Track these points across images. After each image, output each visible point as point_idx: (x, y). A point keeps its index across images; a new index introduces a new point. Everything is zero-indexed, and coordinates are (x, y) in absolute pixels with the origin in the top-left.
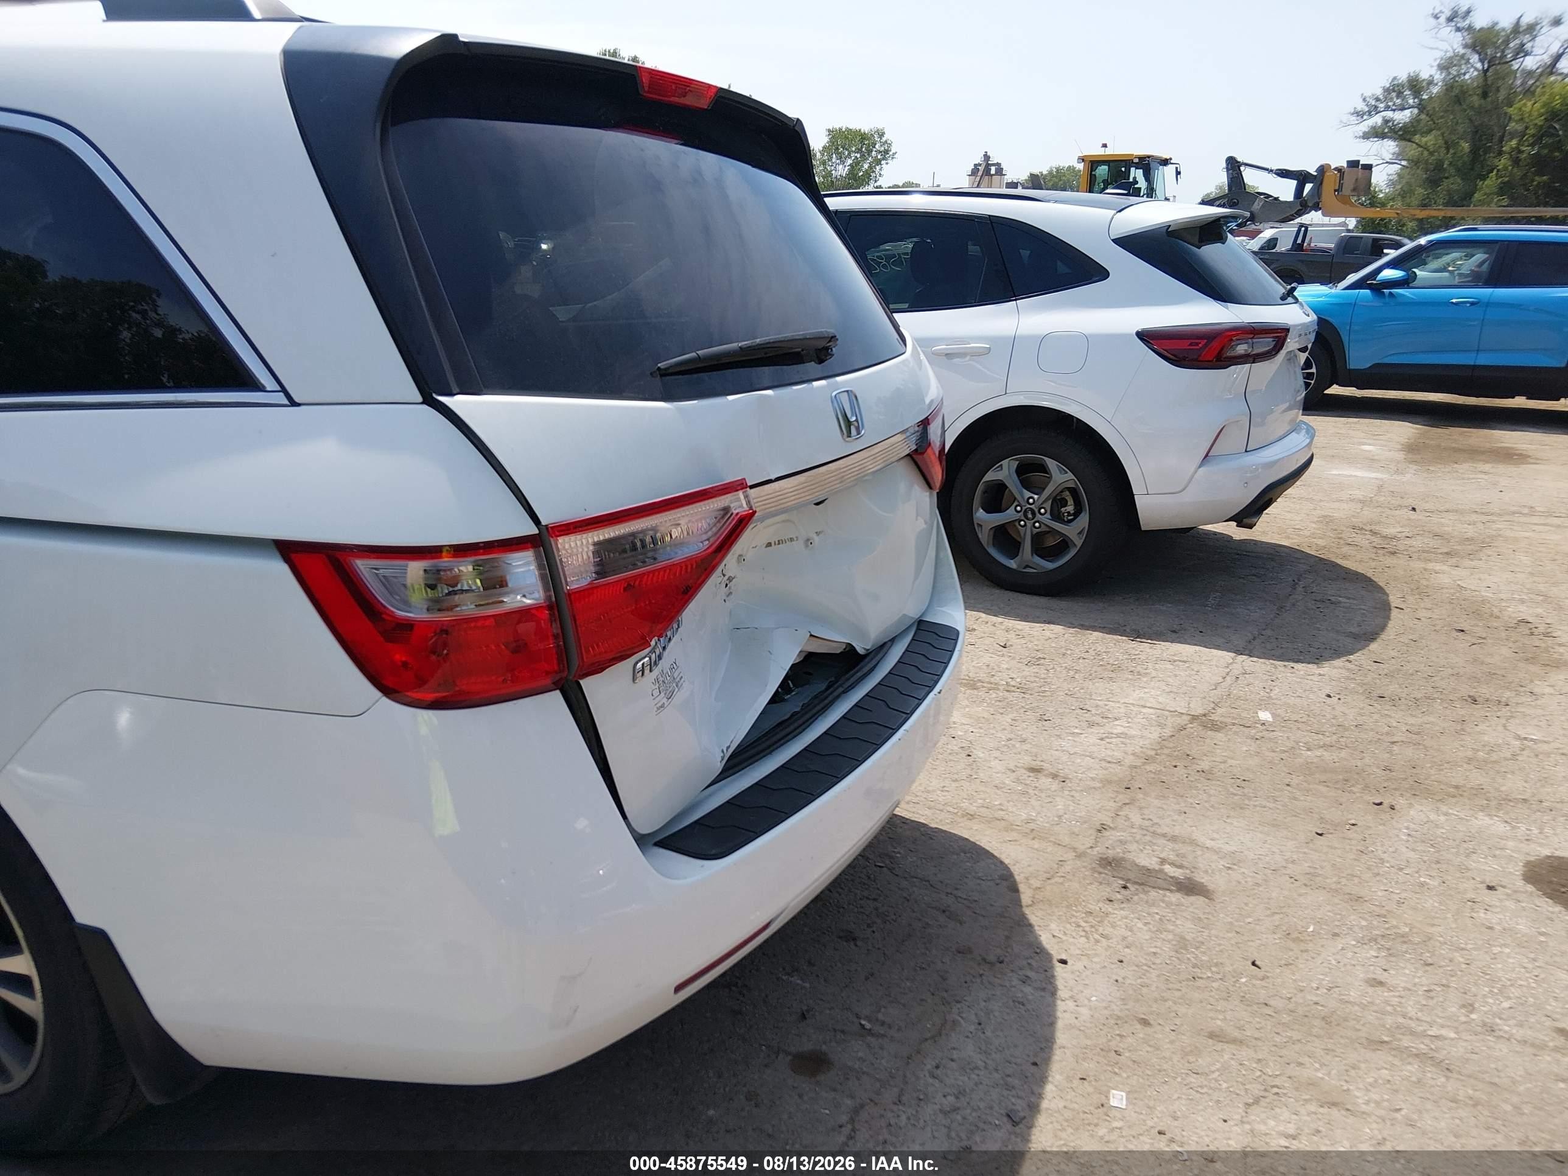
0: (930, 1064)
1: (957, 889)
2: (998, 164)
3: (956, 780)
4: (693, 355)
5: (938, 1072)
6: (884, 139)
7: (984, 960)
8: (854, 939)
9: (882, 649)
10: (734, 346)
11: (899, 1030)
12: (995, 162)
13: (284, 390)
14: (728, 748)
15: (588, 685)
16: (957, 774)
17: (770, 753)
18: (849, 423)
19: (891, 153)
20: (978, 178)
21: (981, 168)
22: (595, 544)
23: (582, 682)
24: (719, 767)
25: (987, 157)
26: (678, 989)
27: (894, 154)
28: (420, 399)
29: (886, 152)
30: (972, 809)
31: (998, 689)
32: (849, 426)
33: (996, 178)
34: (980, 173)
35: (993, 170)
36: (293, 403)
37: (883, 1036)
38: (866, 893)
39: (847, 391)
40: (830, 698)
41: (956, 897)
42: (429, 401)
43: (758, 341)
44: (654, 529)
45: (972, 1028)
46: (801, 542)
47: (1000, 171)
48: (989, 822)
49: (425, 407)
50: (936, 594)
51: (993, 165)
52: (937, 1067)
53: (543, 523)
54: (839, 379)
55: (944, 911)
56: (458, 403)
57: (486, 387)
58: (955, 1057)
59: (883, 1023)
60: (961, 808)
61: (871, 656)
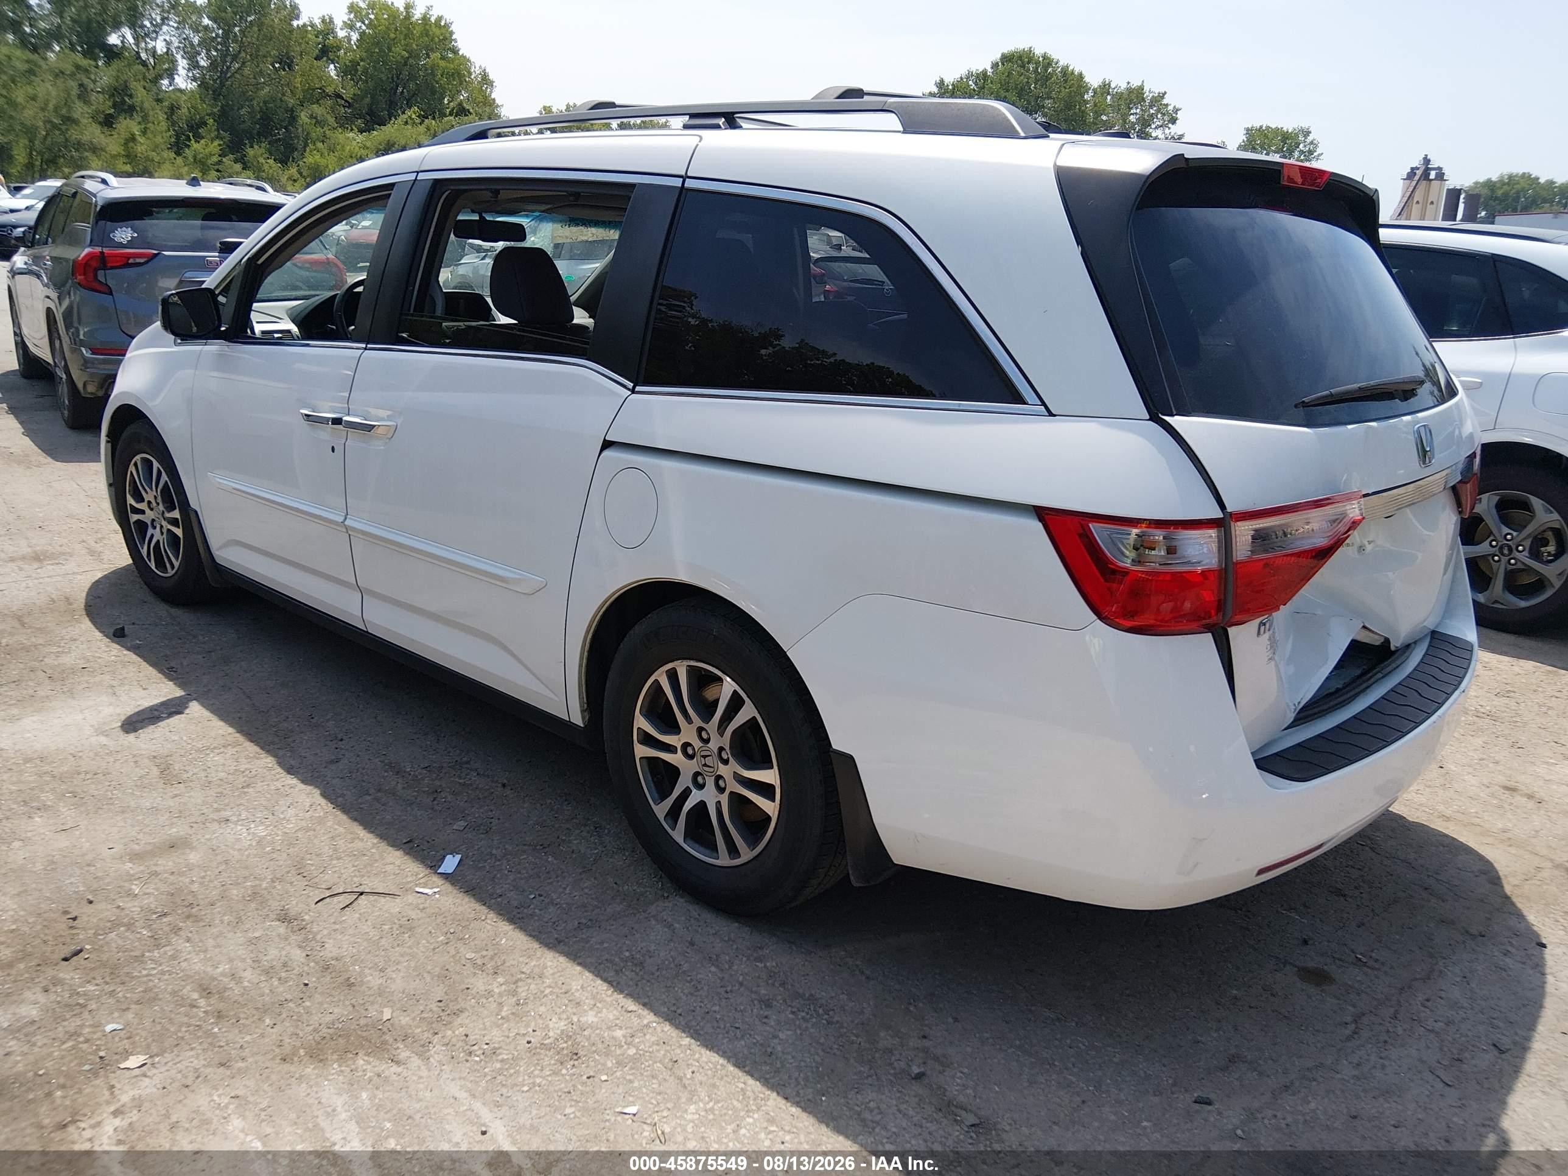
0: (1421, 997)
1: (1437, 874)
2: (1440, 169)
3: (1429, 787)
4: (1327, 392)
5: (1429, 1004)
6: (1310, 139)
7: (1467, 932)
8: (1344, 896)
9: (1408, 647)
10: (1356, 386)
11: (1392, 968)
12: (1436, 166)
13: (1044, 404)
14: (1299, 703)
15: (1232, 631)
16: (1431, 781)
17: (1324, 715)
18: (1425, 452)
19: (1315, 154)
20: (1414, 183)
21: (1419, 173)
22: (1256, 530)
23: (1229, 629)
24: (1291, 717)
25: (1426, 161)
26: (1261, 872)
27: (1319, 155)
28: (1148, 417)
29: (1311, 152)
30: (1448, 813)
31: (1467, 714)
32: (1424, 455)
33: (1435, 184)
34: (1417, 178)
35: (1433, 174)
36: (1051, 414)
37: (1379, 969)
38: (1351, 863)
39: (1424, 426)
40: (1372, 680)
41: (1437, 880)
42: (1154, 418)
43: (1372, 383)
44: (1287, 525)
45: (1458, 979)
46: (1355, 548)
47: (1441, 176)
48: (1465, 826)
49: (1150, 422)
50: (1449, 609)
51: (1434, 169)
52: (1428, 1000)
53: (1229, 510)
54: (1420, 415)
55: (1426, 889)
56: (1175, 421)
57: (1194, 411)
58: (1443, 996)
59: (1376, 961)
60: (1437, 810)
61: (1399, 652)
